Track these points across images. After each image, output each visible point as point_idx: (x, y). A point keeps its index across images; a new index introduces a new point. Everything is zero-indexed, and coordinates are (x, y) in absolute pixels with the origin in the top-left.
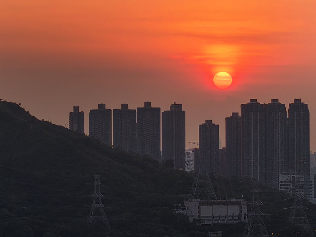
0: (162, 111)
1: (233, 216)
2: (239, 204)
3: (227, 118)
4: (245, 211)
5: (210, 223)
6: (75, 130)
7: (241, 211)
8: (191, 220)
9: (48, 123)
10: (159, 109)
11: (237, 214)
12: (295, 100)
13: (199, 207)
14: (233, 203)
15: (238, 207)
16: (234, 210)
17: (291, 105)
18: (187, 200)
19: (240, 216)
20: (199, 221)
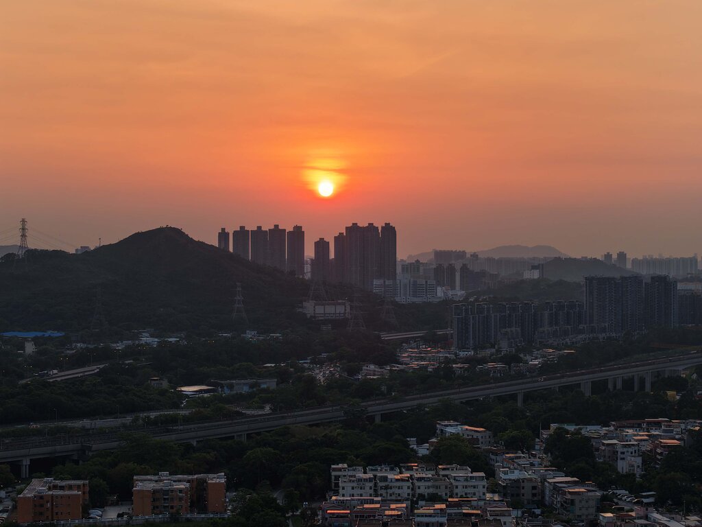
0: (287, 231)
1: (339, 314)
2: (344, 304)
3: (335, 237)
4: (348, 310)
5: (323, 318)
6: (222, 248)
7: (346, 310)
8: (308, 316)
9: (202, 243)
10: (285, 230)
11: (343, 312)
12: (386, 224)
13: (314, 307)
14: (339, 304)
15: (343, 306)
16: (340, 309)
17: (382, 227)
18: (305, 301)
19: (345, 313)
20: (315, 317)
